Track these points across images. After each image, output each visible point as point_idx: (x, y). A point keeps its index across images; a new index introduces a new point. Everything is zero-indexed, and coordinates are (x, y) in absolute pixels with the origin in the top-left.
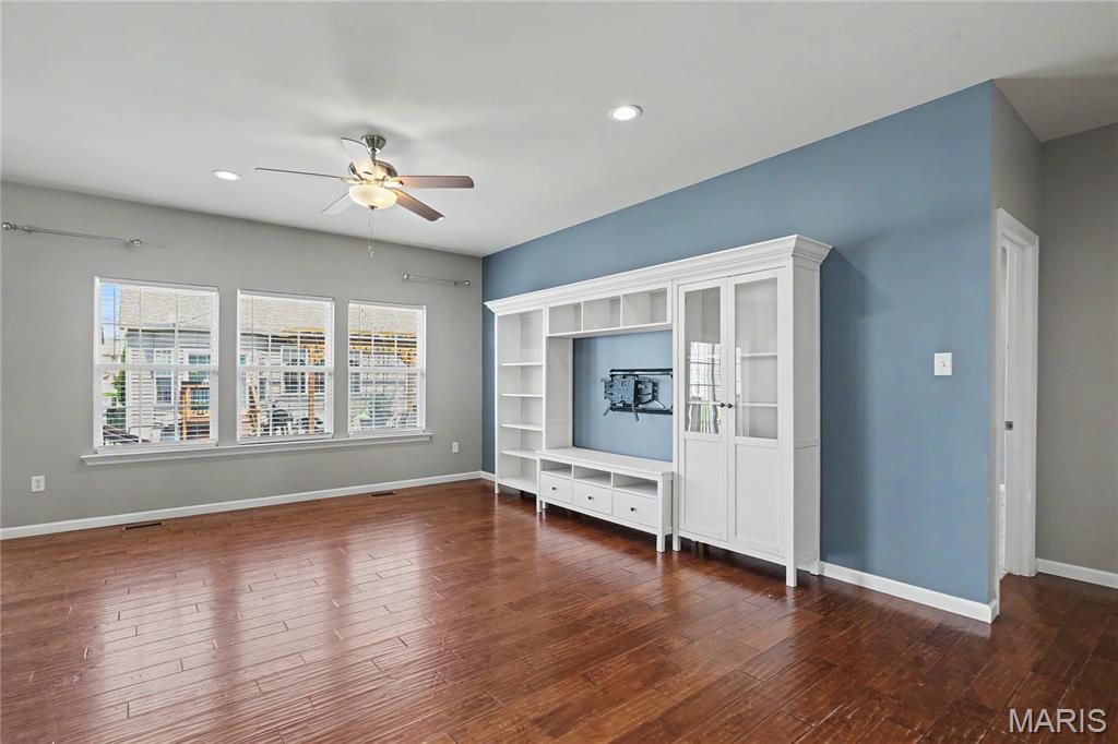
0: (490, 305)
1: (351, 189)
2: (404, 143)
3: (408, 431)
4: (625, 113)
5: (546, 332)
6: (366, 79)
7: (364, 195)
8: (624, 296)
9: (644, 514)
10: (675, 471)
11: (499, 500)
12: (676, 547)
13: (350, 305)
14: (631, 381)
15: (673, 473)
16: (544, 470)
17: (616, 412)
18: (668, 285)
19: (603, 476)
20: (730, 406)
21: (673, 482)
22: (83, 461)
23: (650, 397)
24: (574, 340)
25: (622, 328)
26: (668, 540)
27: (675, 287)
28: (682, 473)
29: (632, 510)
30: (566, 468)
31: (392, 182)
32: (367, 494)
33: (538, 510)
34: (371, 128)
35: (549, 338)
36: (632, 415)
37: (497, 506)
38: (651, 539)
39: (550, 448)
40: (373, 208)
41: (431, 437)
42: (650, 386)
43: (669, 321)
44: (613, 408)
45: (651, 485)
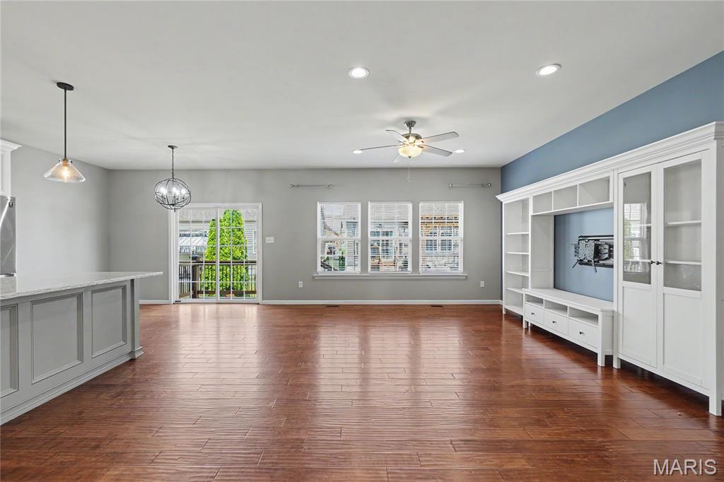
0: (500, 197)
1: (400, 150)
2: (424, 121)
3: (454, 272)
4: (548, 70)
5: (531, 213)
6: (395, 100)
7: (404, 152)
8: (580, 184)
9: (590, 337)
10: (616, 310)
11: (505, 319)
12: (616, 365)
13: (420, 205)
14: (592, 244)
15: (613, 311)
16: (528, 301)
17: (583, 266)
18: (610, 174)
19: (563, 308)
20: (658, 263)
21: (613, 317)
22: (314, 277)
23: (607, 256)
24: (555, 216)
25: (578, 207)
26: (609, 359)
27: (616, 174)
28: (620, 312)
29: (581, 333)
30: (540, 301)
31: (419, 142)
32: (428, 305)
33: (524, 327)
34: (407, 118)
35: (533, 216)
36: (591, 268)
37: (504, 322)
38: (593, 356)
39: (534, 287)
40: (410, 157)
41: (467, 276)
42: (607, 247)
43: (611, 201)
44: (581, 262)
45: (594, 317)
